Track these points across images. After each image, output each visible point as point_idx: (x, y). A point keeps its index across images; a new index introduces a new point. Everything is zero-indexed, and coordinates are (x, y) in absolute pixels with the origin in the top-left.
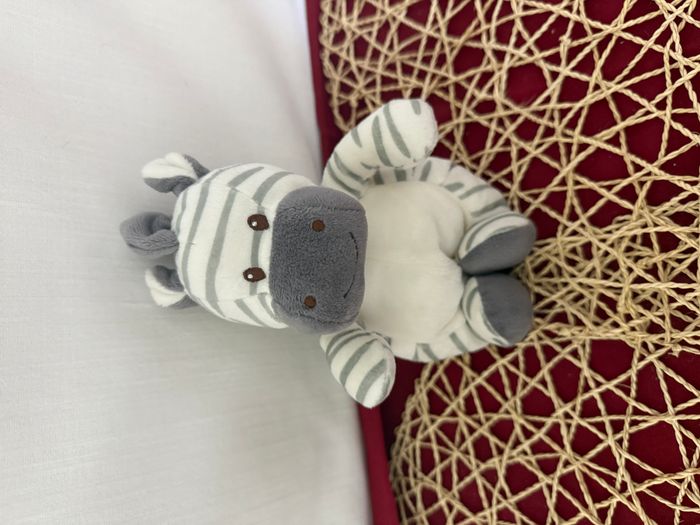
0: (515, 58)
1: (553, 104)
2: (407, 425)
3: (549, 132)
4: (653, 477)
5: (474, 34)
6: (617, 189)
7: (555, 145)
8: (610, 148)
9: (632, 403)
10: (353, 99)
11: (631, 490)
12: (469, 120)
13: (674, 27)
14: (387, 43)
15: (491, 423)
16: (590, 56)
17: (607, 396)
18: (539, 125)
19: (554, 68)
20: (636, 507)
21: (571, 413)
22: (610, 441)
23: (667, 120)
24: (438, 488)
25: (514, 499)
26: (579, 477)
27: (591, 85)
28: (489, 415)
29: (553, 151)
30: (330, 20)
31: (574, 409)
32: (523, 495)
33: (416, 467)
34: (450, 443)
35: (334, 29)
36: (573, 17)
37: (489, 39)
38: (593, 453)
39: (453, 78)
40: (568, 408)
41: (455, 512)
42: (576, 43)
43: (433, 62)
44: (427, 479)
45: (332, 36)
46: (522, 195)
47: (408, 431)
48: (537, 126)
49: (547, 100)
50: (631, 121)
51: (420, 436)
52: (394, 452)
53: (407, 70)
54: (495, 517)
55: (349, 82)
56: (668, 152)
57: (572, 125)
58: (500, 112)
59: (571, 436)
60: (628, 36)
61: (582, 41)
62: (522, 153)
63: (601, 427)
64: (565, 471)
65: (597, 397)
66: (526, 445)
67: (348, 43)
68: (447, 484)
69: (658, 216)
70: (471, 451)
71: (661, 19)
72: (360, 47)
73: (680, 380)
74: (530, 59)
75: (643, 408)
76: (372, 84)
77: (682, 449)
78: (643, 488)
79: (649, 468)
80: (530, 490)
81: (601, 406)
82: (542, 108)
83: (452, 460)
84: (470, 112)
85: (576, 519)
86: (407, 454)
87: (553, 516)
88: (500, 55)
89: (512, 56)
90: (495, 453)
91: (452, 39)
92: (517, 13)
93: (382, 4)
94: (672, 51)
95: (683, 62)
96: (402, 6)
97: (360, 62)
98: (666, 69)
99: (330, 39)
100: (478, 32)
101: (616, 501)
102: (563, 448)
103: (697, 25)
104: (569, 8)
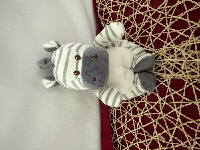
3: (163, 15)
4: (189, 121)
6: (184, 32)
8: (183, 19)
9: (184, 98)
11: (181, 125)
17: (175, 96)
20: (183, 130)
21: (163, 101)
22: (175, 109)
24: (121, 122)
25: (144, 126)
26: (164, 120)
29: (164, 22)
31: (164, 99)
33: (114, 116)
34: (125, 109)
38: (169, 113)
40: (162, 99)
41: (125, 129)
46: (153, 35)
48: (159, 14)
49: (163, 5)
54: (137, 131)
57: (171, 13)
58: (148, 11)
59: (163, 108)
63: (173, 105)
64: (160, 118)
65: (172, 96)
66: (148, 110)
68: (124, 121)
70: (131, 112)
75: (187, 100)
78: (185, 124)
79: (188, 118)
80: (149, 124)
81: (173, 99)
82: (162, 8)
83: (126, 114)
84: (139, 11)
85: (162, 133)
86: (113, 112)
87: (155, 131)
90: (138, 112)
101: (176, 127)
102: (160, 111)
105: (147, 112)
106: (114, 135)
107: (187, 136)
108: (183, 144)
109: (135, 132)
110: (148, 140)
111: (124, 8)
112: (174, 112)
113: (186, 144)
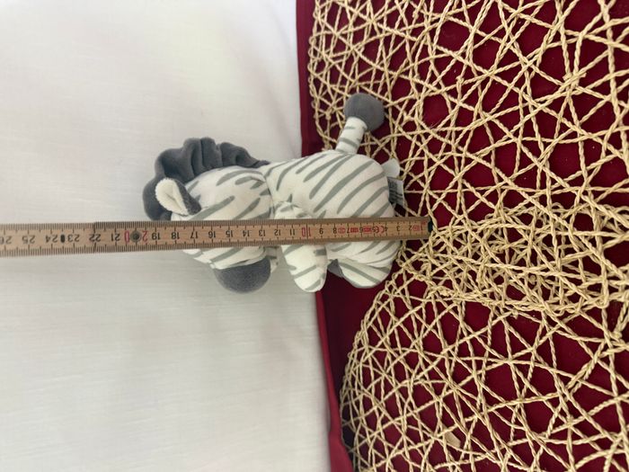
0: (429, 91)
2: (355, 351)
3: (448, 148)
4: (498, 402)
5: (405, 70)
6: (487, 193)
7: (451, 158)
8: (484, 163)
9: (488, 349)
10: (328, 114)
11: (485, 411)
12: (400, 135)
13: (527, 75)
14: (351, 73)
15: (405, 354)
16: (476, 91)
17: (473, 341)
18: (442, 143)
19: (452, 99)
20: (486, 422)
21: (452, 352)
22: (474, 375)
23: (519, 145)
24: (372, 397)
25: (418, 410)
26: (456, 398)
27: (475, 115)
28: (405, 349)
29: (450, 162)
30: (315, 52)
31: (453, 350)
32: (423, 408)
33: (360, 381)
34: (380, 367)
35: (318, 59)
36: (466, 62)
37: (414, 74)
38: (464, 382)
39: (391, 103)
40: (450, 348)
41: (382, 416)
42: (466, 82)
43: (380, 90)
44: (366, 391)
45: (316, 64)
46: (431, 193)
47: (356, 356)
49: (448, 124)
50: (499, 144)
51: (362, 360)
52: (347, 370)
54: (406, 422)
55: (326, 101)
56: (520, 169)
57: (462, 143)
58: (419, 131)
59: (452, 369)
60: (499, 79)
61: (470, 81)
62: (431, 163)
63: (469, 363)
64: (447, 393)
65: (468, 342)
66: (425, 372)
67: (326, 70)
68: (378, 396)
69: (510, 216)
70: (393, 373)
71: (519, 68)
72: (334, 74)
73: (517, 336)
74: (438, 92)
75: (495, 354)
76: (340, 104)
77: (516, 385)
78: (492, 409)
79: (496, 396)
80: (427, 405)
81: (471, 349)
82: (444, 129)
83: (382, 378)
84: (401, 129)
85: (453, 428)
86: (355, 372)
87: (440, 424)
88: (419, 87)
89: (428, 89)
90: (407, 376)
91: (391, 72)
92: (432, 56)
93: (348, 42)
94: (525, 94)
95: (531, 102)
96: (362, 44)
97: (333, 86)
98: (520, 107)
99: (315, 68)
100: (408, 68)
101: (476, 417)
102: (447, 377)
103: (543, 74)
104: (463, 55)
105: (424, 377)
106: (359, 427)
107: (494, 436)
108: (489, 455)
109: (401, 422)
110: (427, 443)
112: (473, 380)
113: (496, 454)
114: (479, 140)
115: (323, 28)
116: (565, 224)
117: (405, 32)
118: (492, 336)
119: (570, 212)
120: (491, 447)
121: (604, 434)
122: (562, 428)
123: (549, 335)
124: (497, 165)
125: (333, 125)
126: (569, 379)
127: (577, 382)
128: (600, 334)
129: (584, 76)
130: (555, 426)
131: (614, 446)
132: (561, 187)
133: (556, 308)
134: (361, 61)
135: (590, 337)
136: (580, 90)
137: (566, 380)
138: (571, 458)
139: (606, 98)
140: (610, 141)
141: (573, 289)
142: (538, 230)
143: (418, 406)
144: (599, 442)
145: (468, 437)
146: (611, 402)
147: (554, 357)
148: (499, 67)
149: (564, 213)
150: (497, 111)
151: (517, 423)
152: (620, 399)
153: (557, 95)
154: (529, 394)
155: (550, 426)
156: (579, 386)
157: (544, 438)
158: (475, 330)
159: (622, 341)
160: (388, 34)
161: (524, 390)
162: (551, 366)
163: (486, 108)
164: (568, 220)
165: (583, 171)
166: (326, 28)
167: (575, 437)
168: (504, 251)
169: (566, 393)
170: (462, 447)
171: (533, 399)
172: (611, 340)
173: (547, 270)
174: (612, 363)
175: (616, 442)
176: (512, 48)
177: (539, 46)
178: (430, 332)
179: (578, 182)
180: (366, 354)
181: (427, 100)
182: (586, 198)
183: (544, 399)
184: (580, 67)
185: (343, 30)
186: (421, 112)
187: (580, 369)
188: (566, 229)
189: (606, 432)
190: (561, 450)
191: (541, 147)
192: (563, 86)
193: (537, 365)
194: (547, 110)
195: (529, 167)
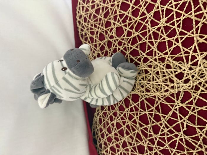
0: (117, 25)
1: (125, 37)
2: (97, 113)
3: (124, 44)
4: (143, 126)
5: (109, 18)
6: (137, 59)
7: (126, 47)
8: (136, 49)
9: (140, 109)
10: (84, 33)
11: (139, 129)
12: (108, 40)
13: (149, 20)
14: (91, 19)
15: (113, 112)
16: (133, 25)
17: (135, 106)
19: (125, 28)
20: (140, 133)
22: (135, 117)
23: (147, 42)
24: (103, 127)
25: (118, 131)
26: (130, 126)
27: (133, 33)
28: (113, 111)
29: (125, 49)
30: (79, 12)
31: (128, 110)
32: (119, 130)
33: (98, 123)
34: (105, 117)
35: (79, 14)
36: (129, 15)
37: (112, 20)
38: (132, 120)
39: (105, 29)
40: (127, 109)
41: (106, 133)
43: (101, 25)
44: (101, 126)
45: (79, 16)
47: (97, 114)
48: (122, 42)
49: (124, 36)
50: (141, 42)
51: (99, 115)
52: (94, 119)
53: (95, 26)
54: (114, 135)
55: (83, 29)
56: (148, 50)
57: (129, 42)
58: (115, 39)
59: (128, 116)
60: (140, 21)
61: (131, 22)
62: (119, 49)
63: (134, 114)
64: (127, 124)
65: (133, 107)
67: (82, 18)
69: (145, 66)
70: (109, 119)
71: (146, 17)
72: (85, 20)
73: (149, 104)
74: (120, 25)
75: (142, 110)
76: (88, 30)
77: (149, 120)
78: (142, 128)
79: (143, 124)
80: (121, 129)
81: (134, 109)
82: (123, 38)
83: (106, 121)
84: (109, 38)
85: (129, 136)
86: (97, 120)
87: (125, 135)
88: (114, 24)
89: (117, 24)
90: (114, 119)
91: (105, 19)
92: (118, 13)
93: (90, 9)
94: (149, 26)
95: (151, 28)
96: (94, 10)
97: (85, 24)
98: (147, 30)
99: (79, 17)
100: (110, 17)
101: (137, 131)
102: (127, 119)
103: (154, 19)
104: (128, 13)
105: (119, 119)
106: (99, 138)
107: (143, 137)
108: (141, 143)
109: (112, 135)
110: (121, 141)
111: (99, 34)
112: (135, 119)
113: (143, 143)
114: (134, 41)
115: (81, 4)
116: (163, 67)
117: (109, 5)
118: (141, 105)
119: (164, 63)
120: (142, 140)
121: (176, 133)
122: (163, 132)
123: (159, 103)
124: (140, 49)
125: (86, 37)
126: (165, 117)
127: (168, 117)
128: (174, 102)
129: (167, 20)
130: (161, 132)
131: (179, 136)
132: (161, 56)
133: (162, 94)
134: (94, 15)
135: (171, 103)
136: (166, 24)
137: (164, 117)
138: (167, 141)
139: (174, 27)
140: (176, 41)
141: (167, 88)
142: (154, 70)
143: (118, 129)
144: (174, 135)
145: (134, 138)
146: (178, 123)
147: (160, 110)
148: (140, 17)
149: (162, 64)
150: (140, 31)
151: (150, 132)
152: (181, 121)
153: (159, 26)
154: (153, 122)
155: (160, 132)
156: (168, 119)
157: (158, 136)
158: (135, 103)
159: (181, 103)
160: (103, 6)
161: (152, 121)
162: (160, 113)
163: (136, 30)
164: (164, 66)
165: (168, 50)
166: (82, 4)
167: (168, 135)
168: (144, 77)
169: (165, 121)
170: (132, 141)
171: (155, 124)
172: (178, 103)
173: (158, 82)
174: (178, 111)
175: (180, 135)
176: (144, 11)
177: (152, 10)
178: (121, 105)
179: (166, 54)
180: (100, 114)
181: (117, 28)
182: (169, 59)
183: (158, 124)
184: (166, 17)
185: (88, 5)
186: (115, 32)
187: (168, 113)
188: (163, 69)
189: (177, 132)
190: (163, 139)
191: (154, 43)
192: (160, 23)
193: (155, 113)
194: (156, 31)
195: (151, 50)
